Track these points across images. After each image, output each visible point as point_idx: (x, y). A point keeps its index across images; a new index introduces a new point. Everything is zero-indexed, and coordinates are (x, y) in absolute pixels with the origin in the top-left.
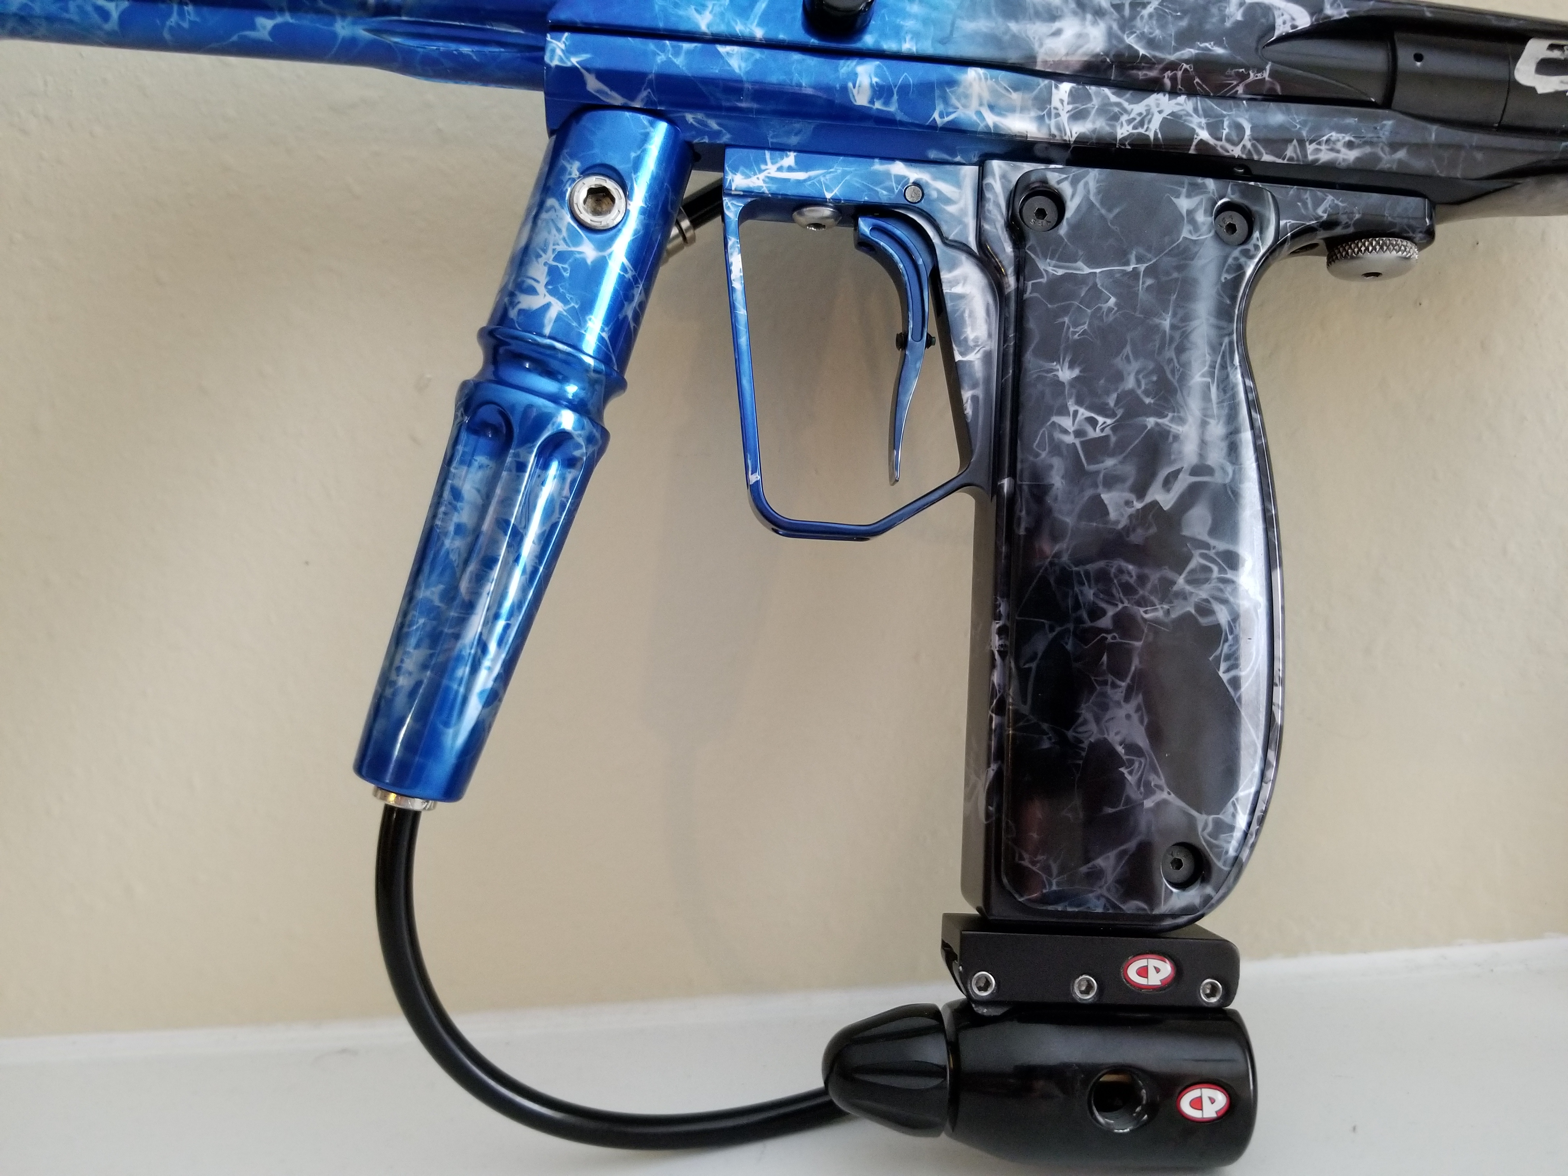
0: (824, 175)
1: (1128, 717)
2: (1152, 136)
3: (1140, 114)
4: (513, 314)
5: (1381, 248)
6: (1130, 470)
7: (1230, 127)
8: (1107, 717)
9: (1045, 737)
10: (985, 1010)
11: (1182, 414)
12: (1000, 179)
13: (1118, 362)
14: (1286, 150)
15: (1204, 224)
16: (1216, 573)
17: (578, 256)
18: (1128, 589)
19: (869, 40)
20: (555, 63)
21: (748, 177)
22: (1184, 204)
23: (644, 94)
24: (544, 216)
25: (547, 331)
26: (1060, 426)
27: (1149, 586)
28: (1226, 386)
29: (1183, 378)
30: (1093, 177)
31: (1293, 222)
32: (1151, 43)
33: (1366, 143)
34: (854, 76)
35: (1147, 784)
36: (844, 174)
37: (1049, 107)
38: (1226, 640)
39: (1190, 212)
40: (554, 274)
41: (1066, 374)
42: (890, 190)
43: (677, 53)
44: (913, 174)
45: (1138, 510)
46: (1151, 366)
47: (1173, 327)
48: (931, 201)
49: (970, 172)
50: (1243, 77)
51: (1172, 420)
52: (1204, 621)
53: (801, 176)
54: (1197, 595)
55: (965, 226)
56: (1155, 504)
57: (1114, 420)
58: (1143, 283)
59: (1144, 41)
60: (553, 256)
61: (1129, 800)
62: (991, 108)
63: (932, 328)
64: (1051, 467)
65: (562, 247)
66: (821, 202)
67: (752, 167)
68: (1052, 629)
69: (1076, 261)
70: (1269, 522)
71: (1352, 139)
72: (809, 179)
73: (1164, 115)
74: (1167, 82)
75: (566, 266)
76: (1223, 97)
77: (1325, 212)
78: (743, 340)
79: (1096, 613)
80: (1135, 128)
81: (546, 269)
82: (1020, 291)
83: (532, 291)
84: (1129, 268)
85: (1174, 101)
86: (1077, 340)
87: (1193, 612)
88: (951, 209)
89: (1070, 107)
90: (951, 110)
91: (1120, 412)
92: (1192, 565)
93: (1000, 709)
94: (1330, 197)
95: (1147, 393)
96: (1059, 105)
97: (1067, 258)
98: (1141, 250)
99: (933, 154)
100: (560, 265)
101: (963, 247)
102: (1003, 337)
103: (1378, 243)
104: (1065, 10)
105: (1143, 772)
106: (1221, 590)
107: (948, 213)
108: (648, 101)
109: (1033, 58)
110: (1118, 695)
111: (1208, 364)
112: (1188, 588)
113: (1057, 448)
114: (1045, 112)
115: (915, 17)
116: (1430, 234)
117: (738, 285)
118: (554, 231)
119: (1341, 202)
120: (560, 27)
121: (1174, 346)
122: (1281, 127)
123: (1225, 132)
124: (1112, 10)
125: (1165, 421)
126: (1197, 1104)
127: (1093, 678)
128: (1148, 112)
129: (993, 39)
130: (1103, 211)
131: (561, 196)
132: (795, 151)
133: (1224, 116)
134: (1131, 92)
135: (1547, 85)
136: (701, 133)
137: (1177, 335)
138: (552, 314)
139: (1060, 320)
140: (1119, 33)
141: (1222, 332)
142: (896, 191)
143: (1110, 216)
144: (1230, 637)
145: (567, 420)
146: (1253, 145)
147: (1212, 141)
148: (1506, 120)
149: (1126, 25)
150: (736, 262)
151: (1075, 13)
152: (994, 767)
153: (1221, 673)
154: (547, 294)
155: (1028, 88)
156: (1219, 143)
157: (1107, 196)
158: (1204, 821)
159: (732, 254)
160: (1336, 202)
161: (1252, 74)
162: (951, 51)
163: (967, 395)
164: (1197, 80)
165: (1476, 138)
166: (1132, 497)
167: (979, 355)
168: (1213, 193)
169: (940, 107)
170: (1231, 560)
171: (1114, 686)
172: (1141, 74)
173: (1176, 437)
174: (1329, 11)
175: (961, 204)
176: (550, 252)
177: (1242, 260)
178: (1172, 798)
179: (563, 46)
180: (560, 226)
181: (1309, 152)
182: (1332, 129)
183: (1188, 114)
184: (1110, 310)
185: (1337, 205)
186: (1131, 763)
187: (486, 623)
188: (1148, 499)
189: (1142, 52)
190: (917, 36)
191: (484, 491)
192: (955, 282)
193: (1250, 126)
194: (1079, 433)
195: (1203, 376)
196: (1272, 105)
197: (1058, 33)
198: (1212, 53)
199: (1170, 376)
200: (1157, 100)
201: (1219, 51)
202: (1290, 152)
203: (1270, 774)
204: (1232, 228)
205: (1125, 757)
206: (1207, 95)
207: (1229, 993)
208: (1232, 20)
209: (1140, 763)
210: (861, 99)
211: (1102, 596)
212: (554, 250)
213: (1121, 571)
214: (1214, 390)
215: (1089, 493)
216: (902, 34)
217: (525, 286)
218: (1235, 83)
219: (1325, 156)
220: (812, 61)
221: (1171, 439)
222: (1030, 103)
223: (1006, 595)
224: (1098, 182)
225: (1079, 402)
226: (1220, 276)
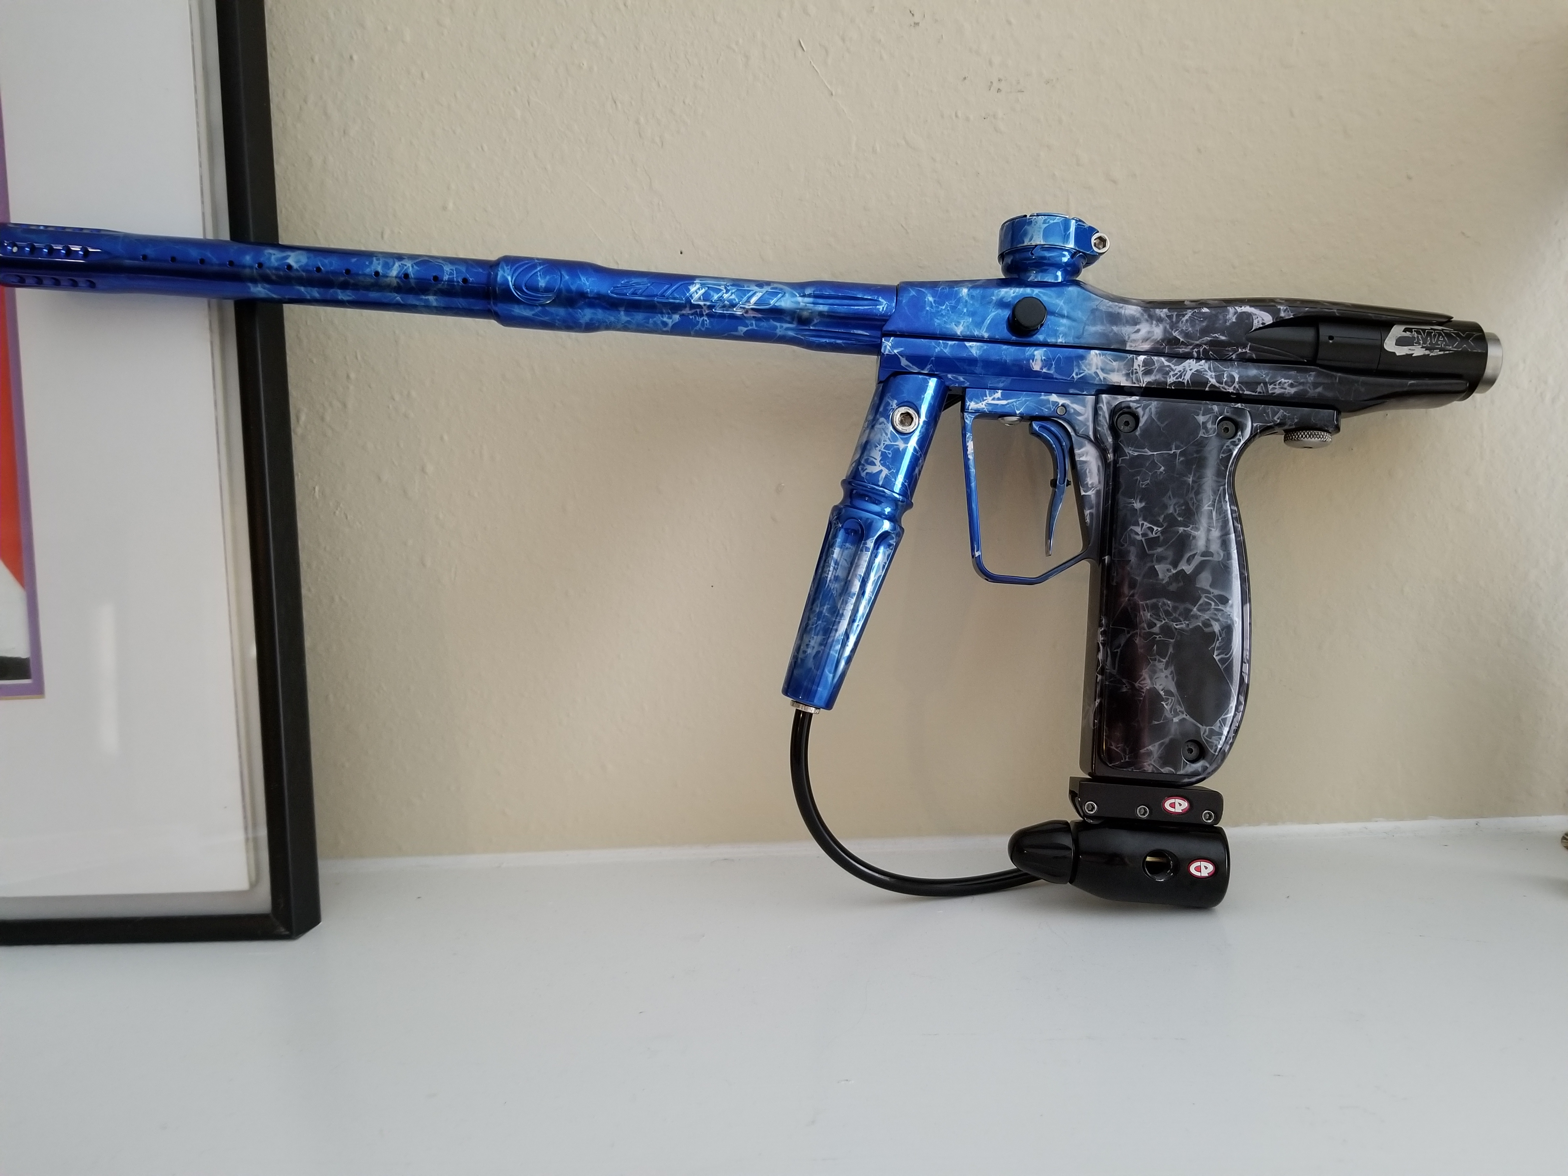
0: (1016, 402)
1: (1166, 677)
2: (1186, 382)
3: (1180, 371)
4: (863, 474)
5: (1310, 436)
6: (1170, 554)
7: (1227, 377)
8: (1156, 676)
9: (1124, 686)
10: (1091, 821)
11: (1197, 526)
12: (1106, 404)
13: (1165, 499)
14: (1257, 388)
15: (1211, 429)
16: (1213, 606)
17: (895, 447)
18: (1168, 614)
19: (1040, 337)
20: (887, 352)
21: (977, 403)
22: (1201, 419)
23: (929, 367)
24: (878, 426)
25: (880, 483)
26: (1134, 531)
27: (1178, 612)
28: (1221, 512)
29: (1199, 507)
30: (1154, 404)
31: (1261, 424)
32: (1187, 335)
33: (1301, 384)
34: (1033, 357)
35: (1175, 710)
36: (1026, 401)
37: (1132, 368)
38: (1218, 640)
39: (1203, 423)
40: (884, 455)
41: (1138, 505)
42: (1049, 409)
43: (945, 347)
44: (1061, 401)
45: (1173, 574)
46: (1182, 501)
47: (1193, 481)
48: (1070, 414)
49: (1090, 399)
50: (1235, 351)
51: (1191, 529)
52: (1207, 630)
53: (1004, 402)
54: (1204, 617)
55: (1088, 427)
56: (1183, 570)
57: (1162, 529)
58: (1179, 459)
59: (1183, 335)
60: (884, 447)
61: (1166, 718)
62: (1102, 370)
63: (1070, 477)
64: (1129, 552)
65: (888, 443)
66: (1014, 415)
67: (980, 398)
68: (1129, 633)
69: (1144, 448)
70: (1245, 580)
71: (1293, 382)
72: (1008, 404)
73: (1193, 371)
74: (1195, 354)
75: (890, 452)
76: (1225, 360)
77: (1278, 419)
78: (973, 485)
79: (1152, 625)
80: (1177, 378)
81: (880, 453)
82: (1115, 462)
83: (873, 464)
84: (1172, 452)
85: (1198, 364)
86: (1144, 488)
87: (1201, 625)
88: (1080, 418)
89: (1143, 368)
90: (1081, 372)
91: (1165, 525)
92: (1201, 602)
93: (1102, 671)
94: (1282, 411)
95: (1179, 515)
96: (1138, 368)
97: (1139, 446)
98: (1178, 443)
99: (1071, 391)
100: (887, 451)
101: (1087, 437)
102: (1106, 484)
103: (1308, 433)
104: (1142, 319)
105: (1173, 704)
106: (1215, 614)
107: (1079, 420)
108: (931, 370)
109: (1124, 342)
110: (1161, 666)
111: (1211, 501)
112: (1199, 613)
113: (1133, 542)
114: (1130, 371)
115: (1064, 325)
116: (1337, 429)
117: (971, 457)
118: (884, 434)
119: (1287, 413)
120: (888, 334)
121: (1194, 491)
122: (1255, 376)
123: (1224, 380)
124: (1166, 318)
125: (1188, 529)
126: (1198, 869)
127: (1149, 657)
128: (1184, 370)
129: (1104, 335)
130: (1159, 423)
131: (887, 417)
132: (1001, 390)
133: (1225, 371)
134: (1176, 359)
135: (1401, 351)
136: (954, 382)
137: (1196, 486)
138: (883, 475)
139: (1136, 478)
140: (1170, 330)
141: (1219, 484)
142: (1052, 409)
143: (1163, 426)
144: (1220, 638)
145: (887, 526)
146: (1239, 386)
147: (1217, 385)
148: (1381, 367)
149: (1174, 326)
150: (970, 445)
151: (1147, 321)
152: (1098, 701)
153: (1214, 656)
154: (880, 466)
155: (1122, 359)
156: (1221, 386)
157: (1161, 414)
158: (1204, 730)
159: (968, 441)
160: (1285, 413)
161: (1240, 350)
162: (1082, 342)
163: (1087, 512)
164: (1211, 352)
165: (1362, 378)
166: (1171, 567)
167: (1094, 492)
168: (1217, 413)
169: (1076, 370)
170: (1224, 600)
171: (1160, 661)
172: (1182, 350)
173: (1194, 537)
174: (1282, 314)
175: (1086, 416)
176: (882, 444)
177: (1231, 447)
178: (1188, 717)
179: (890, 344)
180: (887, 432)
181: (1269, 389)
182: (1282, 377)
183: (1206, 371)
184: (1161, 473)
185: (1285, 415)
186: (1168, 699)
187: (849, 624)
188: (1179, 569)
189: (1181, 340)
190: (1065, 335)
191: (849, 560)
192: (1082, 455)
193: (1238, 376)
194: (1144, 535)
195: (1208, 506)
196: (1250, 364)
197: (1138, 331)
198: (1219, 339)
199: (1192, 507)
200: (1189, 363)
201: (1223, 338)
202: (1259, 390)
203: (1241, 708)
204: (1227, 430)
205: (1164, 697)
206: (1216, 360)
207: (1218, 818)
208: (1230, 322)
209: (1172, 700)
210: (1036, 366)
211: (1154, 616)
212: (884, 444)
213: (1164, 604)
214: (1214, 513)
215: (1149, 565)
216: (1058, 334)
217: (869, 461)
218: (1231, 354)
219: (1278, 391)
220: (1012, 349)
221: (1191, 538)
222: (1122, 367)
223: (1106, 615)
224: (1156, 408)
225: (1145, 520)
226: (1219, 456)
